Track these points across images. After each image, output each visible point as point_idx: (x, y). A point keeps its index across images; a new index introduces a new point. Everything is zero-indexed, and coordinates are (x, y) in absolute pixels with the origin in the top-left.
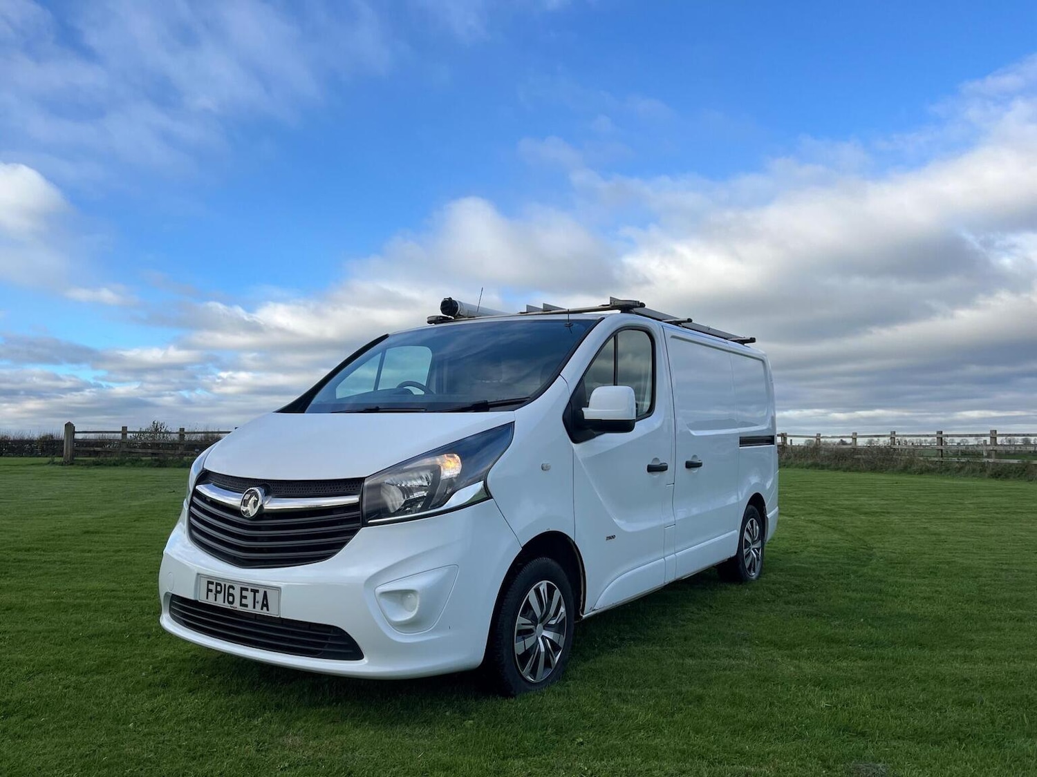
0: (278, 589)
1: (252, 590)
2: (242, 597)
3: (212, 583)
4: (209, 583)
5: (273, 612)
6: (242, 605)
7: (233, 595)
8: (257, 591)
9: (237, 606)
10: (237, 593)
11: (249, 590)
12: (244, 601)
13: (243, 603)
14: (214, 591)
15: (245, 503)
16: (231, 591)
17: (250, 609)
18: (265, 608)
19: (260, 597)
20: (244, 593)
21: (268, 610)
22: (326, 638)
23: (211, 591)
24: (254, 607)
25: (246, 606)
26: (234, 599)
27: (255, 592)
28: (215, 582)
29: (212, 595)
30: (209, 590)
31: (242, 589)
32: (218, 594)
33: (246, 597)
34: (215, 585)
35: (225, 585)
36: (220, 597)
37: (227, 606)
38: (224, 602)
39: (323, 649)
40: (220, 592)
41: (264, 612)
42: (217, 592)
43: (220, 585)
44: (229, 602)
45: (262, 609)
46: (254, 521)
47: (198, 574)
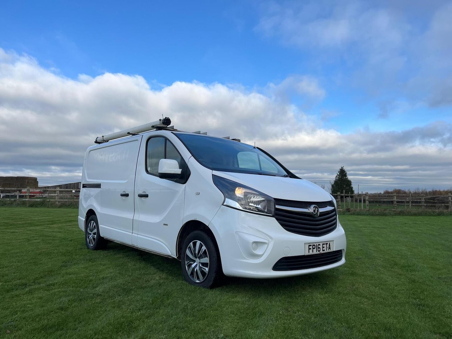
0: (333, 241)
2: (323, 247)
3: (311, 245)
4: (309, 246)
5: (332, 250)
7: (320, 248)
9: (322, 252)
10: (321, 247)
11: (325, 244)
14: (312, 249)
15: (314, 211)
16: (319, 246)
17: (325, 251)
18: (329, 249)
19: (328, 245)
20: (324, 246)
23: (310, 249)
24: (327, 250)
25: (324, 250)
26: (320, 249)
27: (327, 244)
28: (312, 245)
29: (311, 251)
30: (309, 249)
31: (323, 244)
32: (314, 249)
33: (324, 247)
34: (312, 246)
35: (316, 245)
36: (315, 250)
37: (318, 253)
38: (317, 252)
40: (314, 248)
41: (330, 251)
42: (313, 248)
43: (314, 245)
44: (319, 251)
46: (319, 218)
47: (305, 243)
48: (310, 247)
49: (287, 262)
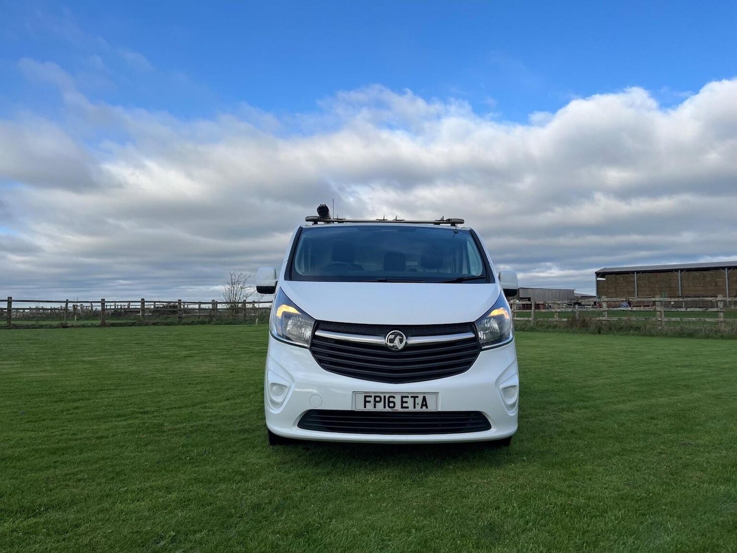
0: (436, 393)
1: (412, 397)
2: (403, 402)
3: (370, 397)
5: (431, 408)
6: (402, 407)
7: (394, 402)
8: (417, 397)
9: (398, 408)
10: (397, 400)
11: (410, 397)
12: (405, 405)
13: (404, 406)
14: (372, 401)
15: (392, 341)
16: (392, 399)
17: (411, 409)
18: (424, 407)
19: (419, 400)
20: (405, 400)
21: (427, 408)
22: (467, 420)
23: (369, 402)
24: (415, 407)
25: (407, 408)
26: (394, 405)
27: (415, 398)
28: (373, 395)
29: (370, 405)
30: (366, 402)
31: (403, 397)
32: (377, 404)
33: (406, 402)
34: (373, 397)
35: (385, 397)
36: (380, 405)
37: (387, 409)
38: (385, 407)
39: (466, 427)
40: (380, 401)
41: (424, 410)
42: (375, 401)
43: (380, 397)
44: (390, 407)
45: (422, 408)
46: (403, 353)
47: (354, 392)
48: (367, 398)
49: (321, 418)
